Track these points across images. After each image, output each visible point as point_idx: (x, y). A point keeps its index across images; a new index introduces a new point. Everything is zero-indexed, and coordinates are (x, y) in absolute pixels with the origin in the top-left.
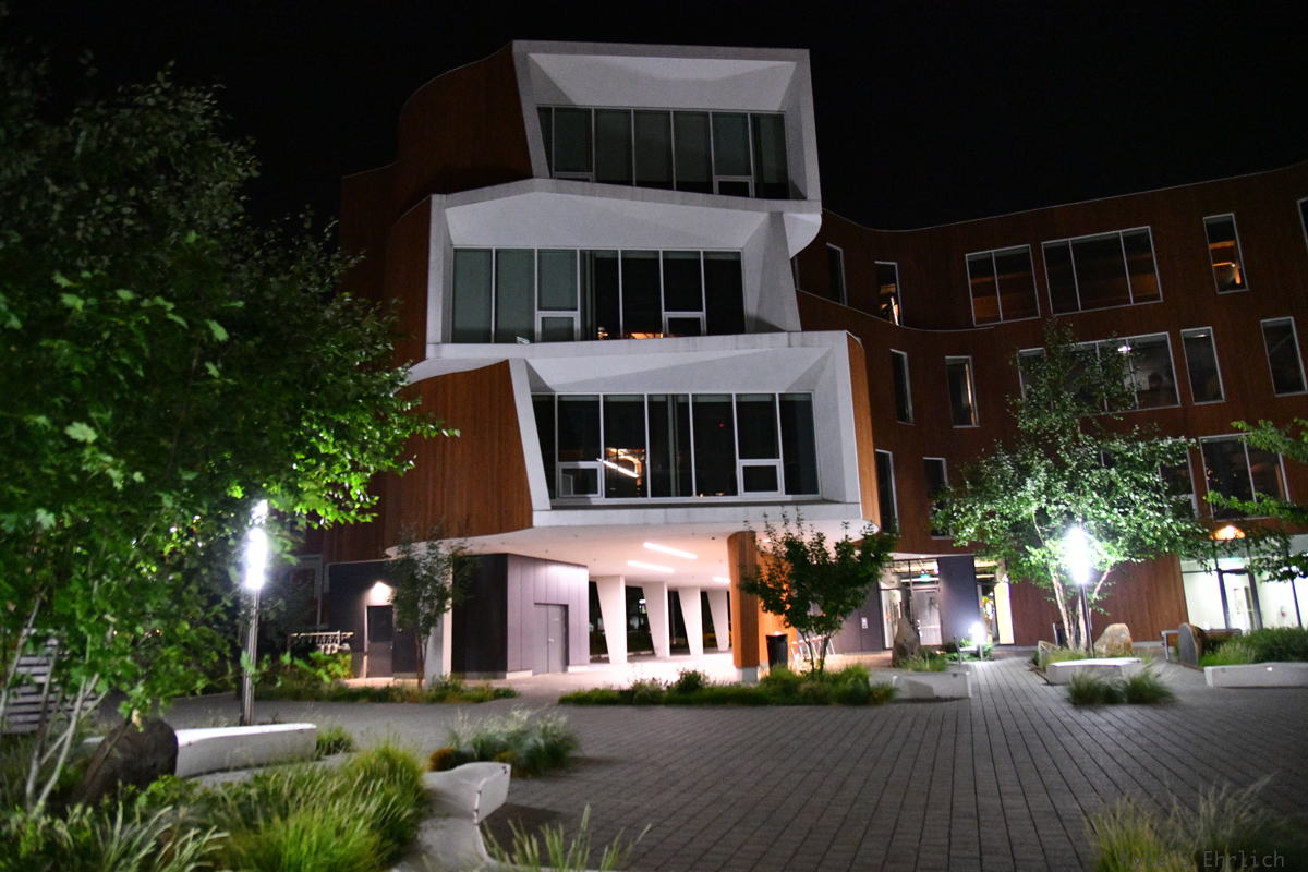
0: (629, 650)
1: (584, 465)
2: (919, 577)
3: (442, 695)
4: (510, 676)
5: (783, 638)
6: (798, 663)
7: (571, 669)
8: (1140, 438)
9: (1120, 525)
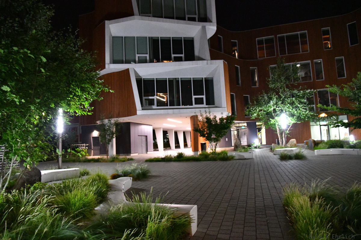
0: (164, 148)
1: (151, 98)
2: (241, 127)
3: (113, 160)
4: (132, 155)
5: (205, 144)
6: (209, 150)
7: (148, 153)
8: (301, 90)
9: (295, 113)
